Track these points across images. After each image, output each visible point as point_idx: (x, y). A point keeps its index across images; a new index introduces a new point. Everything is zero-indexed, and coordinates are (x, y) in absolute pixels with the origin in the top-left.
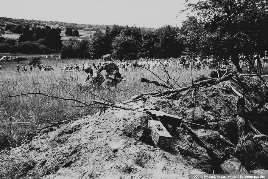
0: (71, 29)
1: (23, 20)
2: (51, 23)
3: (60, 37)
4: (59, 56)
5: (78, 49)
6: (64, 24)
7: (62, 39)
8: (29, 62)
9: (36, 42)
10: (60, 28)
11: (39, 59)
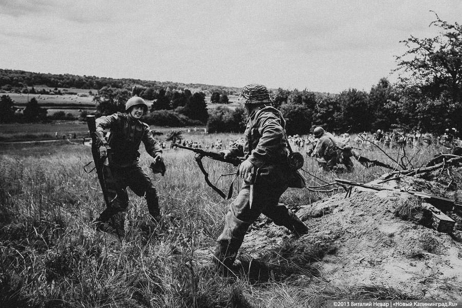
0: (218, 94)
1: (155, 81)
2: (192, 85)
3: (205, 105)
4: (205, 130)
5: (230, 121)
6: (208, 87)
7: (207, 107)
8: (167, 137)
9: (174, 111)
10: (203, 92)
11: (179, 133)
